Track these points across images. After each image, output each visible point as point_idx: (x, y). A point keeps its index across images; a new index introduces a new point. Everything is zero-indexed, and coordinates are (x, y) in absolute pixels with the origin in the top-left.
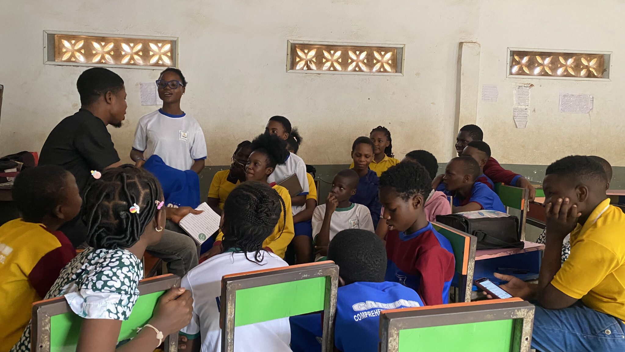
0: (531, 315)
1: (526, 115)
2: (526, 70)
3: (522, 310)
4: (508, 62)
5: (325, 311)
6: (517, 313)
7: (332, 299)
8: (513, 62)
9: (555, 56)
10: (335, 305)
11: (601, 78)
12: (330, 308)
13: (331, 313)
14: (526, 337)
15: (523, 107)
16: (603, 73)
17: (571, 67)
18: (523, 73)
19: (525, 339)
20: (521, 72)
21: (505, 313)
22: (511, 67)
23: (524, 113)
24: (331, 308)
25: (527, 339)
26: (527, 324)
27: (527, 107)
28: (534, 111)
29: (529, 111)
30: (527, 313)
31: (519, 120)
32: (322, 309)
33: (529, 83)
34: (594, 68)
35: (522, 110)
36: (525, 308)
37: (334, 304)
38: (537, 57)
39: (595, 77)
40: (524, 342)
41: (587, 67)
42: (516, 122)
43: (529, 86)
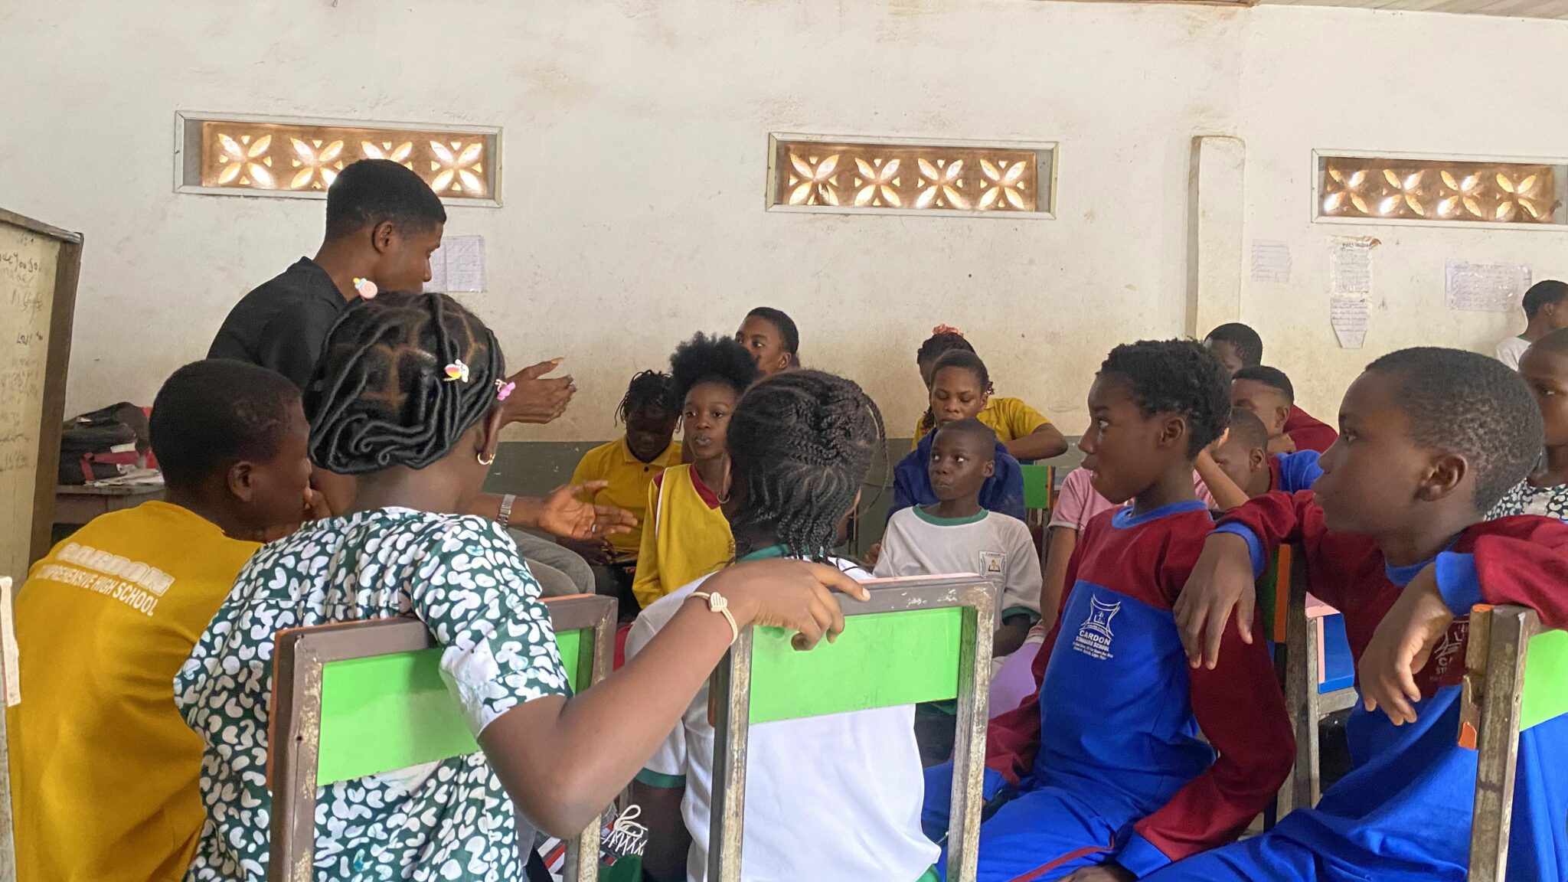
1: (1361, 316)
2: (1358, 203)
4: (1316, 185)
7: (979, 667)
8: (1329, 186)
9: (1430, 169)
11: (1549, 222)
13: (977, 703)
15: (1355, 296)
16: (1552, 210)
17: (1472, 197)
18: (1352, 212)
20: (1347, 210)
22: (1323, 197)
23: (1358, 310)
24: (978, 692)
27: (1365, 296)
28: (1383, 304)
29: (1370, 306)
31: (1345, 328)
33: (1369, 235)
34: (1529, 200)
35: (1351, 303)
38: (1386, 172)
39: (1532, 220)
41: (1512, 197)
42: (1337, 332)
43: (1369, 243)
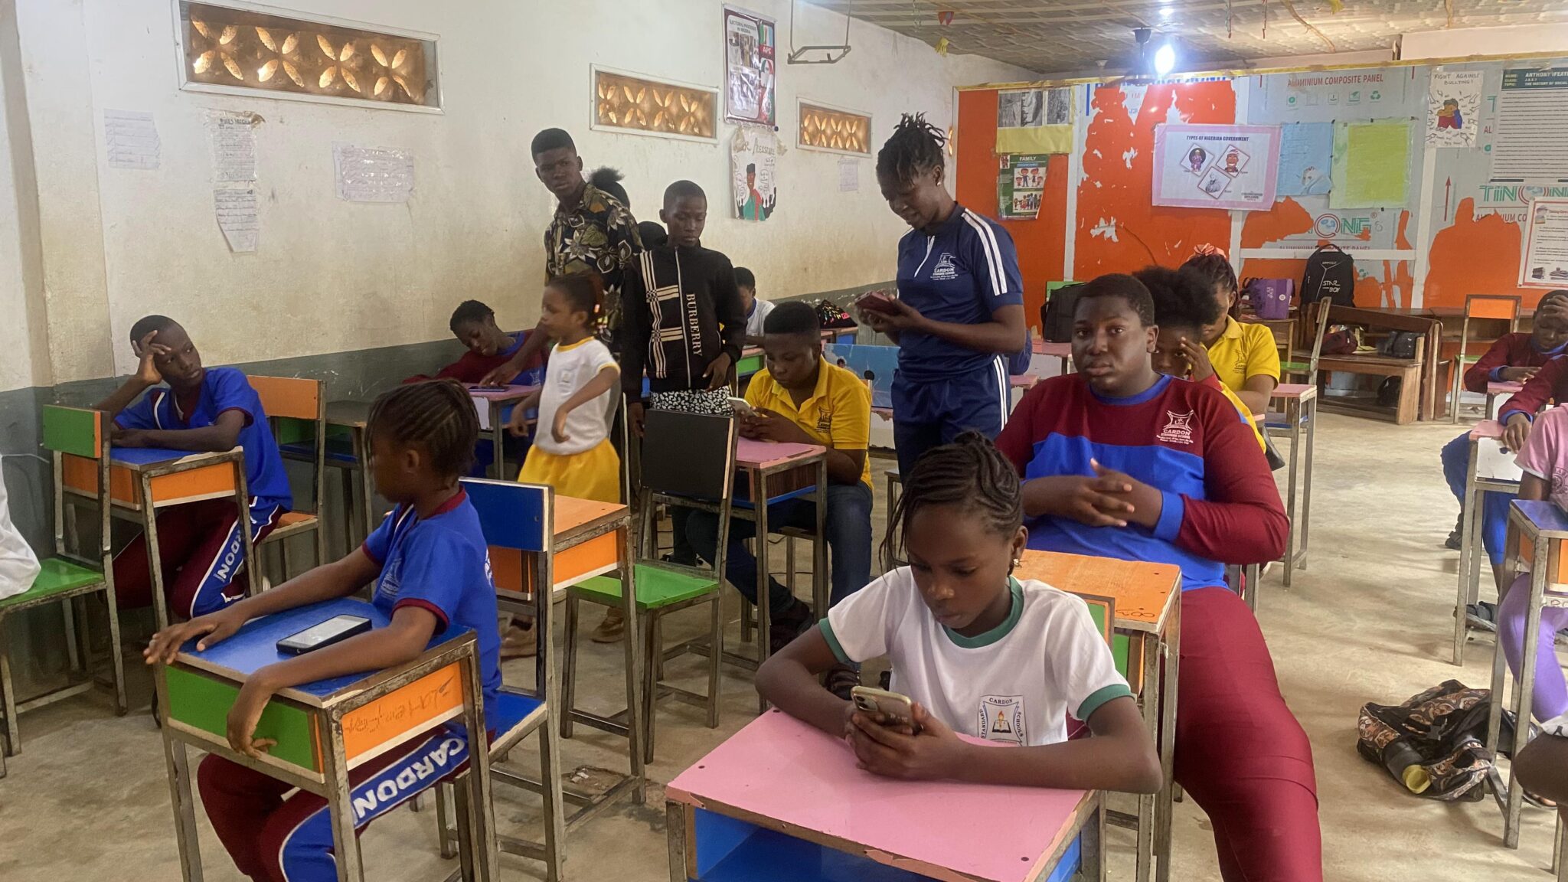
2: (231, 67)
4: (179, 38)
8: (196, 45)
9: (303, 30)
15: (241, 186)
16: (424, 94)
17: (350, 70)
18: (225, 79)
20: (218, 75)
22: (191, 56)
23: (246, 204)
27: (251, 187)
28: (273, 196)
29: (259, 199)
31: (235, 226)
33: (249, 110)
34: (402, 77)
35: (238, 195)
38: (258, 30)
39: (410, 101)
41: (388, 72)
42: (225, 233)
43: (250, 119)
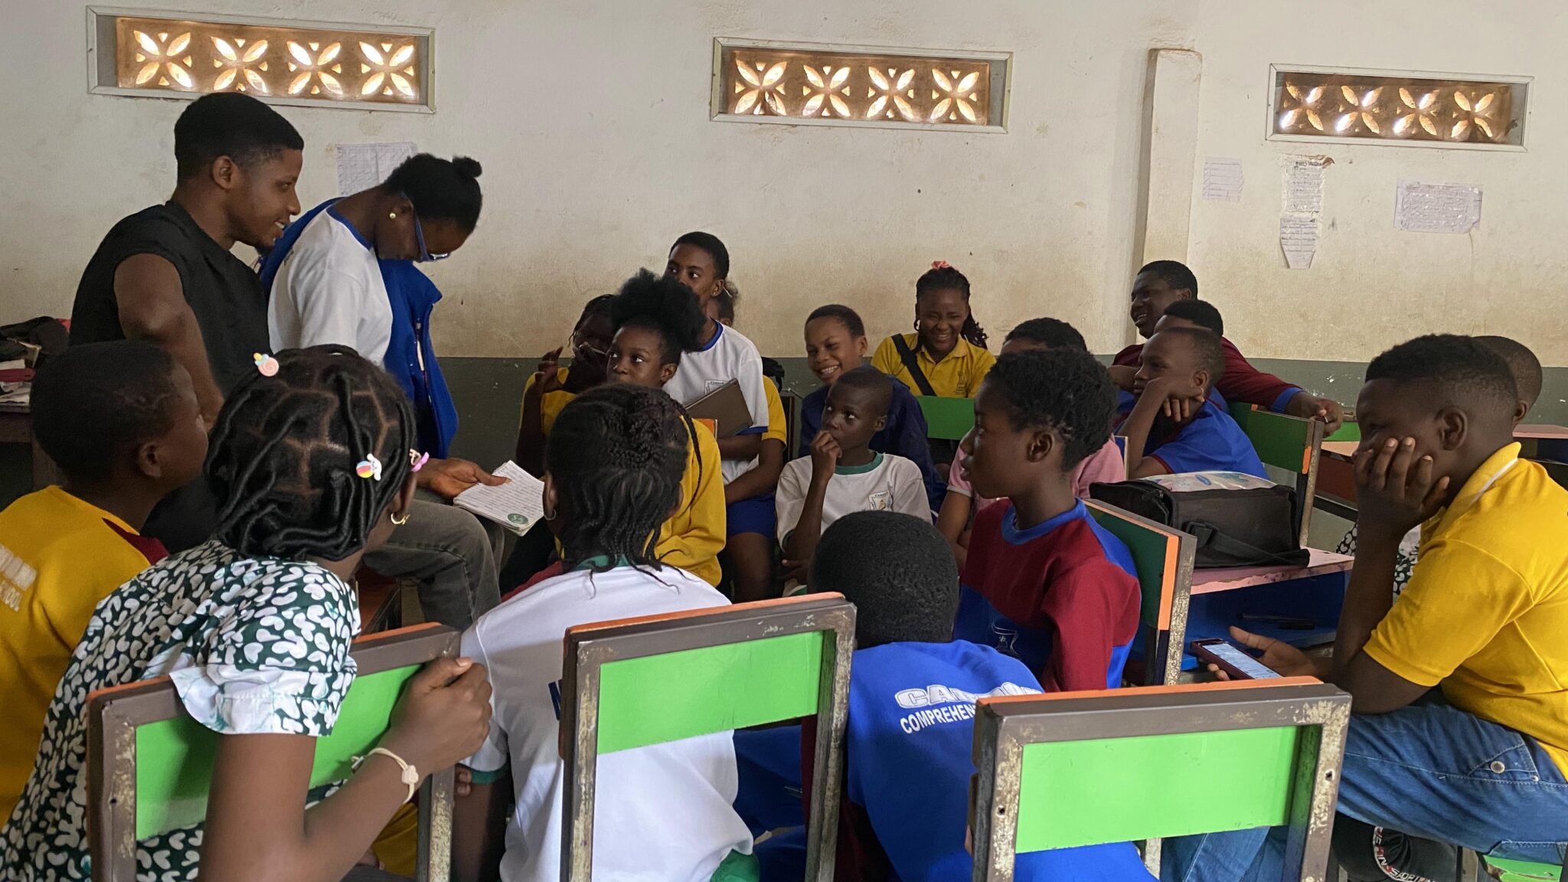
0: (1343, 717)
1: (1310, 236)
2: (1315, 121)
3: (1320, 703)
4: (1272, 102)
5: (820, 716)
6: (1309, 712)
7: (838, 687)
8: (1284, 103)
9: (1388, 86)
10: (845, 701)
11: (1503, 143)
12: (832, 710)
13: (835, 721)
14: (1327, 772)
16: (1507, 131)
17: (1428, 116)
19: (1325, 775)
20: (1303, 128)
21: (1279, 711)
22: (1279, 113)
23: (1308, 230)
24: (836, 709)
25: (1329, 775)
26: (1332, 738)
27: (1315, 216)
28: (1333, 224)
29: (1320, 226)
30: (1333, 710)
31: (1293, 248)
32: (814, 712)
33: (1322, 154)
34: (1485, 119)
35: (1302, 223)
36: (1328, 701)
37: (842, 699)
38: (1343, 88)
39: (1486, 140)
40: (1322, 784)
41: (1469, 116)
42: (1286, 253)
43: (1322, 162)
